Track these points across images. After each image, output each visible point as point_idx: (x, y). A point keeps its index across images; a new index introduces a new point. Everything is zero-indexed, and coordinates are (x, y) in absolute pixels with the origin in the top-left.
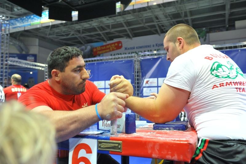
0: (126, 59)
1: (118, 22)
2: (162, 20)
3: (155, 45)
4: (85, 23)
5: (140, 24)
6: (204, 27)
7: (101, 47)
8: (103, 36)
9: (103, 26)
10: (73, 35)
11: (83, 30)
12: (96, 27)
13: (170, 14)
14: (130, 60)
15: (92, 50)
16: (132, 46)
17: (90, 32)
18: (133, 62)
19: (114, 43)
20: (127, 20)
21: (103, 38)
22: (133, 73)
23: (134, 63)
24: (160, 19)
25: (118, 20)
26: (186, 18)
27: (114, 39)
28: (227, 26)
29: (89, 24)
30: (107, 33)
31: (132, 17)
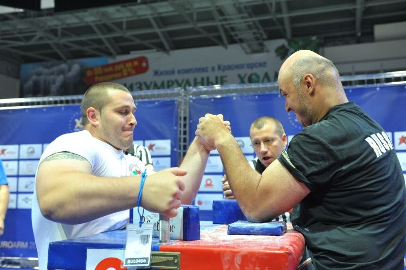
0: (161, 99)
1: (140, 16)
2: (233, 17)
3: (216, 68)
4: (68, 16)
5: (185, 22)
6: (314, 35)
7: (103, 67)
8: (107, 44)
9: (108, 23)
10: (41, 38)
11: (63, 29)
12: (92, 24)
13: (247, 5)
14: (171, 101)
15: (83, 73)
16: (169, 68)
17: (78, 34)
18: (176, 106)
19: (132, 61)
20: (160, 13)
21: (107, 48)
22: (175, 128)
23: (178, 108)
24: (228, 15)
25: (140, 13)
26: (279, 16)
27: (132, 52)
28: (359, 34)
29: (77, 17)
30: (117, 40)
31: (170, 9)
